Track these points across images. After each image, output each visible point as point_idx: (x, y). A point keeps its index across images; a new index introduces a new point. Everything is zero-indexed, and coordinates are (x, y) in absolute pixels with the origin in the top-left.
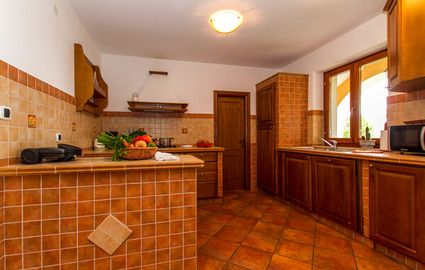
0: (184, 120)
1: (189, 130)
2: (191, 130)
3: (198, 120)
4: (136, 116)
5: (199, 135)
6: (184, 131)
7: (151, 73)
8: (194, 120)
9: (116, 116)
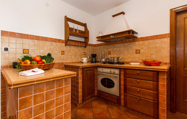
0: (137, 43)
1: (141, 51)
2: (144, 50)
3: (151, 41)
4: (107, 45)
5: (152, 54)
6: (138, 52)
7: (113, 16)
8: (146, 42)
9: (99, 46)
